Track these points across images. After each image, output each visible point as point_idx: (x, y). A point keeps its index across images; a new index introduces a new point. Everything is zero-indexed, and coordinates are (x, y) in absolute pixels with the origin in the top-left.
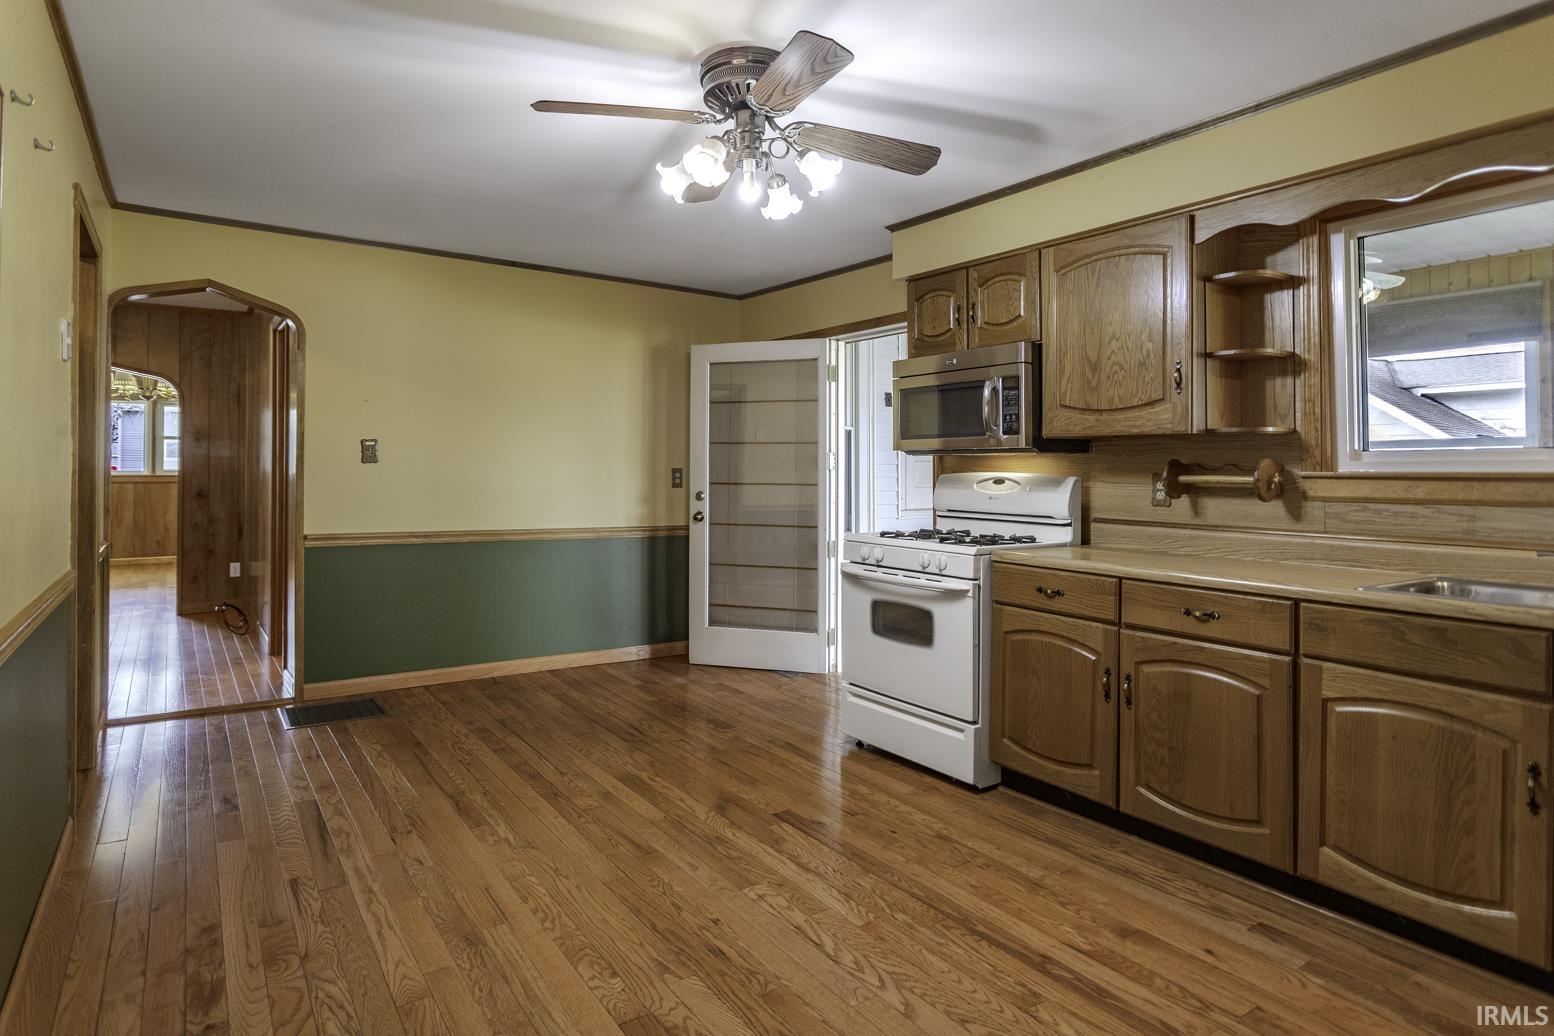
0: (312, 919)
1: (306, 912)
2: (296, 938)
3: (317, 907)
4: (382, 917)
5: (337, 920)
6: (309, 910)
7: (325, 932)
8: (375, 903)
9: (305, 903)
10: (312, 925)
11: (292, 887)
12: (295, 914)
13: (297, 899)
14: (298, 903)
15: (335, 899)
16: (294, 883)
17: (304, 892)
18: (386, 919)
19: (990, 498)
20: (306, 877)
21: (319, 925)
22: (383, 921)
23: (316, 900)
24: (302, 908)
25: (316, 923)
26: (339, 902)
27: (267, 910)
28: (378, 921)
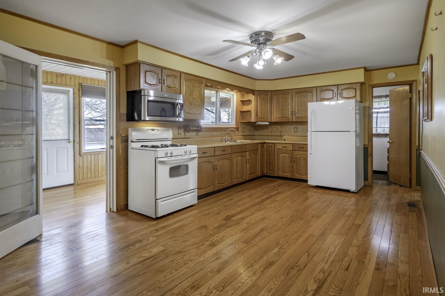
0: (350, 256)
1: (350, 259)
2: (357, 254)
3: (346, 259)
4: (334, 248)
5: (344, 253)
6: (349, 259)
7: (349, 252)
8: (332, 251)
9: (349, 261)
10: (351, 255)
11: (348, 268)
12: (353, 260)
13: (350, 264)
14: (350, 263)
15: (340, 258)
16: (347, 269)
17: (347, 264)
18: (333, 247)
19: (153, 135)
20: (342, 269)
21: (349, 254)
22: (335, 247)
23: (345, 261)
24: (350, 261)
25: (349, 255)
26: (340, 256)
27: (360, 265)
28: (336, 247)
